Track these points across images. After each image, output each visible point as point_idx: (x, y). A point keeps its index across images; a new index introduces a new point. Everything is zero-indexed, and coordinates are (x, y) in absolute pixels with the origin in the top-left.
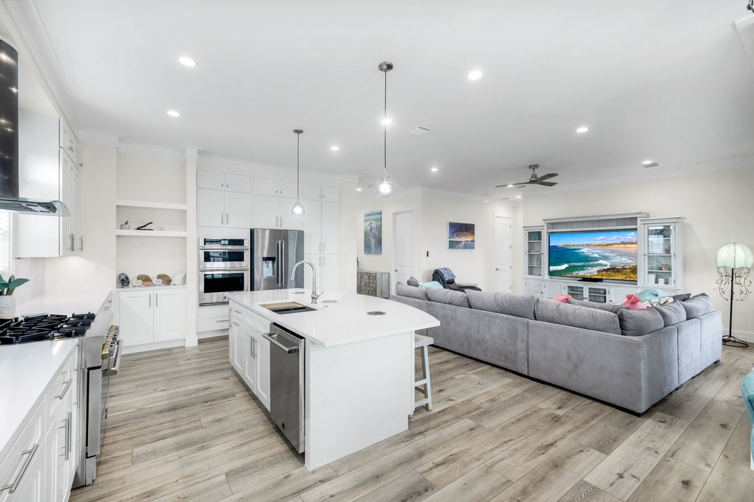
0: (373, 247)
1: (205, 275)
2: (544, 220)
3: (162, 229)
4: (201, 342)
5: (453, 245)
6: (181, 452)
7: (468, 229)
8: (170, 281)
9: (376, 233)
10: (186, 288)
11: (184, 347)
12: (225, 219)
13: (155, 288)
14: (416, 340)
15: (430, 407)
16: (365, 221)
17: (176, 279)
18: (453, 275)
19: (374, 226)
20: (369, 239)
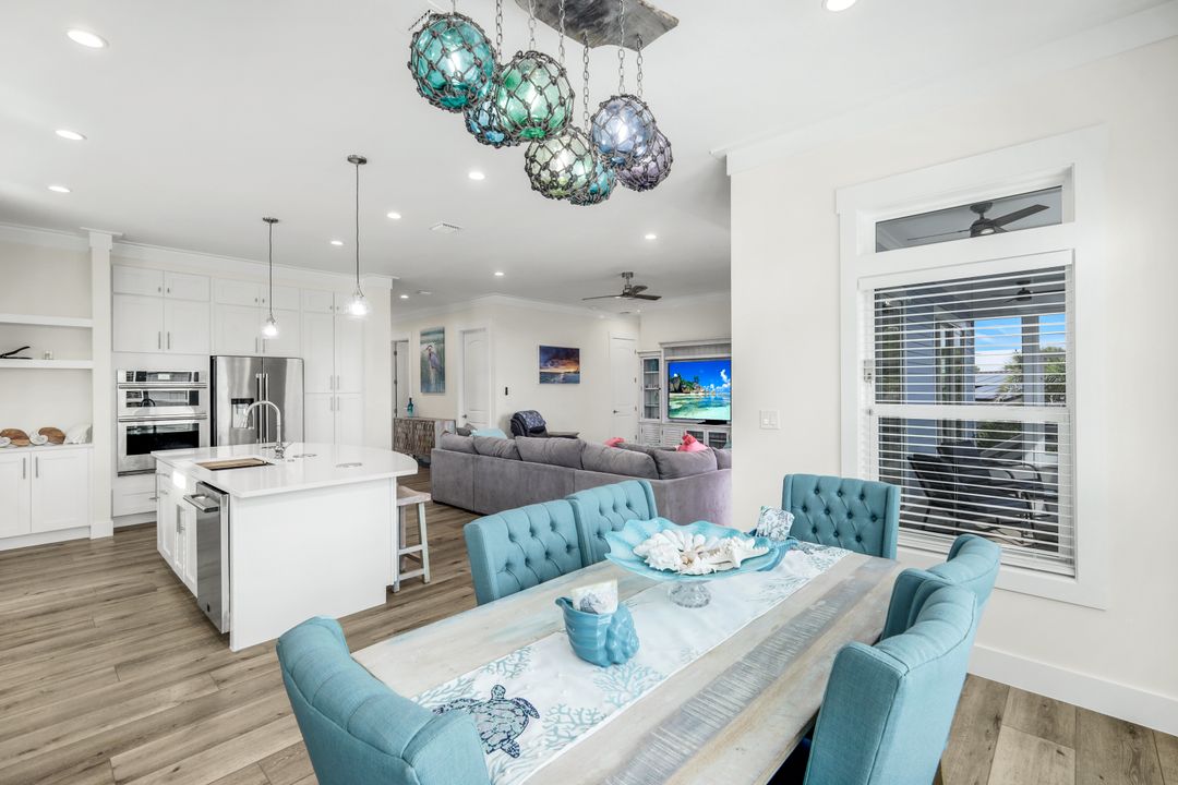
0: (433, 381)
1: (129, 429)
2: (661, 344)
3: (46, 356)
4: (117, 531)
5: (545, 378)
6: (53, 654)
7: (570, 355)
8: (64, 438)
9: (437, 361)
10: (93, 447)
11: (88, 539)
12: (164, 341)
13: (35, 448)
14: (400, 495)
15: (427, 579)
16: (422, 343)
17: (75, 434)
18: (541, 421)
19: (434, 350)
20: (428, 371)
